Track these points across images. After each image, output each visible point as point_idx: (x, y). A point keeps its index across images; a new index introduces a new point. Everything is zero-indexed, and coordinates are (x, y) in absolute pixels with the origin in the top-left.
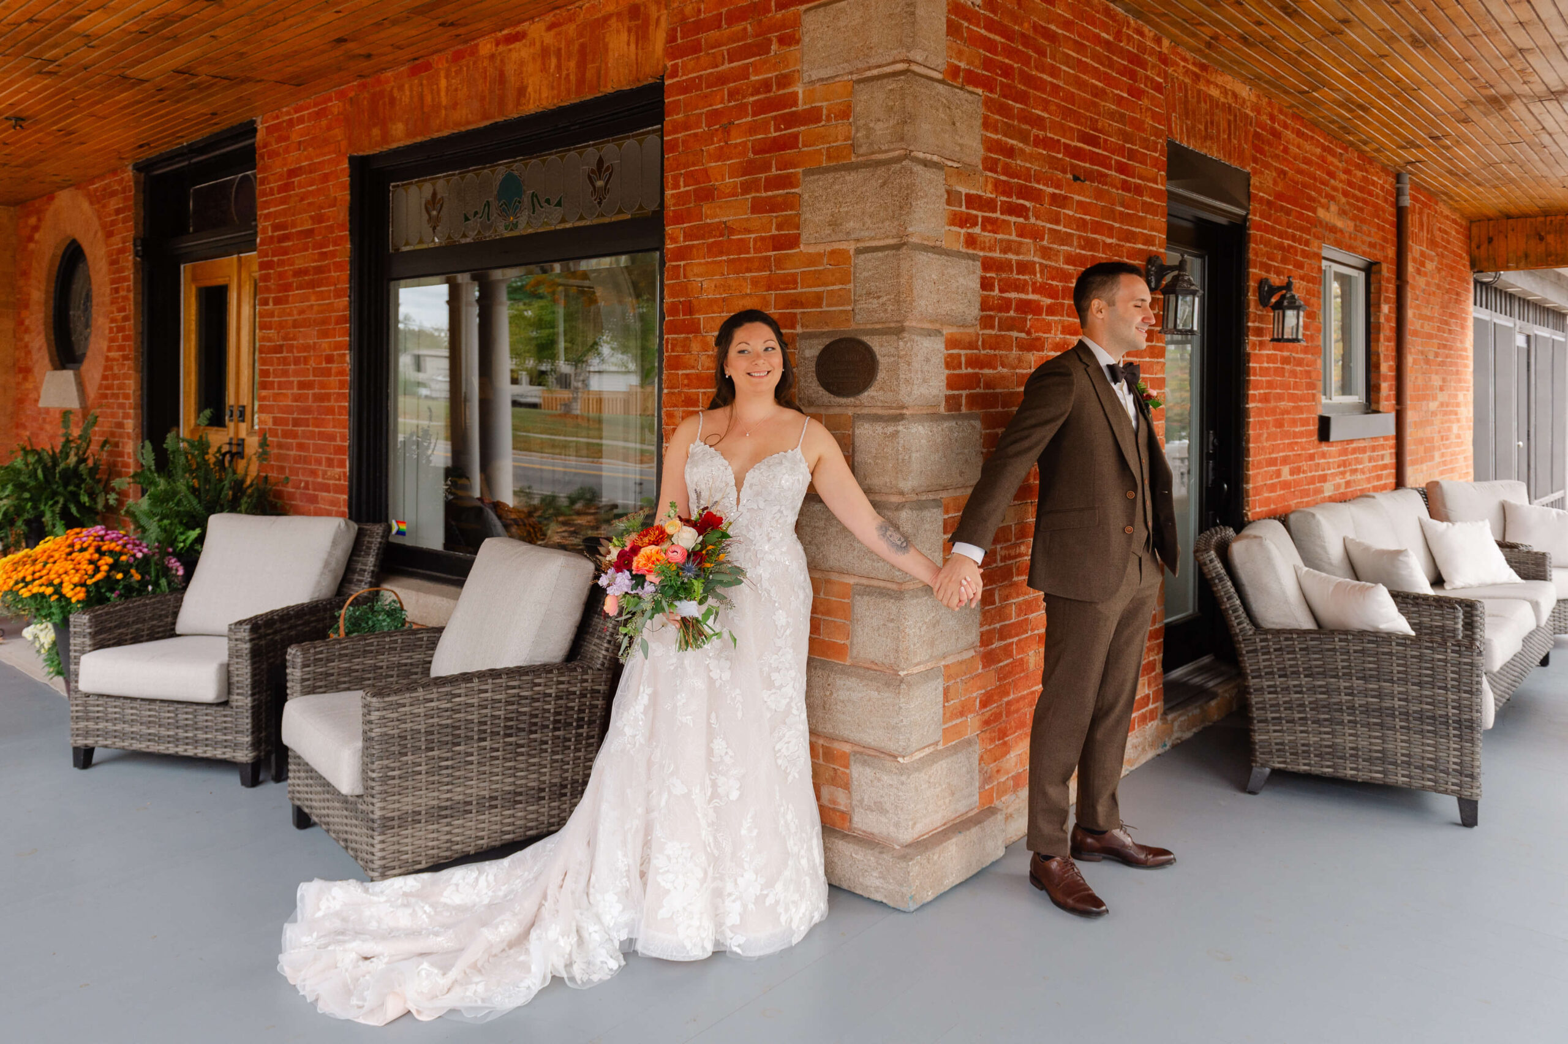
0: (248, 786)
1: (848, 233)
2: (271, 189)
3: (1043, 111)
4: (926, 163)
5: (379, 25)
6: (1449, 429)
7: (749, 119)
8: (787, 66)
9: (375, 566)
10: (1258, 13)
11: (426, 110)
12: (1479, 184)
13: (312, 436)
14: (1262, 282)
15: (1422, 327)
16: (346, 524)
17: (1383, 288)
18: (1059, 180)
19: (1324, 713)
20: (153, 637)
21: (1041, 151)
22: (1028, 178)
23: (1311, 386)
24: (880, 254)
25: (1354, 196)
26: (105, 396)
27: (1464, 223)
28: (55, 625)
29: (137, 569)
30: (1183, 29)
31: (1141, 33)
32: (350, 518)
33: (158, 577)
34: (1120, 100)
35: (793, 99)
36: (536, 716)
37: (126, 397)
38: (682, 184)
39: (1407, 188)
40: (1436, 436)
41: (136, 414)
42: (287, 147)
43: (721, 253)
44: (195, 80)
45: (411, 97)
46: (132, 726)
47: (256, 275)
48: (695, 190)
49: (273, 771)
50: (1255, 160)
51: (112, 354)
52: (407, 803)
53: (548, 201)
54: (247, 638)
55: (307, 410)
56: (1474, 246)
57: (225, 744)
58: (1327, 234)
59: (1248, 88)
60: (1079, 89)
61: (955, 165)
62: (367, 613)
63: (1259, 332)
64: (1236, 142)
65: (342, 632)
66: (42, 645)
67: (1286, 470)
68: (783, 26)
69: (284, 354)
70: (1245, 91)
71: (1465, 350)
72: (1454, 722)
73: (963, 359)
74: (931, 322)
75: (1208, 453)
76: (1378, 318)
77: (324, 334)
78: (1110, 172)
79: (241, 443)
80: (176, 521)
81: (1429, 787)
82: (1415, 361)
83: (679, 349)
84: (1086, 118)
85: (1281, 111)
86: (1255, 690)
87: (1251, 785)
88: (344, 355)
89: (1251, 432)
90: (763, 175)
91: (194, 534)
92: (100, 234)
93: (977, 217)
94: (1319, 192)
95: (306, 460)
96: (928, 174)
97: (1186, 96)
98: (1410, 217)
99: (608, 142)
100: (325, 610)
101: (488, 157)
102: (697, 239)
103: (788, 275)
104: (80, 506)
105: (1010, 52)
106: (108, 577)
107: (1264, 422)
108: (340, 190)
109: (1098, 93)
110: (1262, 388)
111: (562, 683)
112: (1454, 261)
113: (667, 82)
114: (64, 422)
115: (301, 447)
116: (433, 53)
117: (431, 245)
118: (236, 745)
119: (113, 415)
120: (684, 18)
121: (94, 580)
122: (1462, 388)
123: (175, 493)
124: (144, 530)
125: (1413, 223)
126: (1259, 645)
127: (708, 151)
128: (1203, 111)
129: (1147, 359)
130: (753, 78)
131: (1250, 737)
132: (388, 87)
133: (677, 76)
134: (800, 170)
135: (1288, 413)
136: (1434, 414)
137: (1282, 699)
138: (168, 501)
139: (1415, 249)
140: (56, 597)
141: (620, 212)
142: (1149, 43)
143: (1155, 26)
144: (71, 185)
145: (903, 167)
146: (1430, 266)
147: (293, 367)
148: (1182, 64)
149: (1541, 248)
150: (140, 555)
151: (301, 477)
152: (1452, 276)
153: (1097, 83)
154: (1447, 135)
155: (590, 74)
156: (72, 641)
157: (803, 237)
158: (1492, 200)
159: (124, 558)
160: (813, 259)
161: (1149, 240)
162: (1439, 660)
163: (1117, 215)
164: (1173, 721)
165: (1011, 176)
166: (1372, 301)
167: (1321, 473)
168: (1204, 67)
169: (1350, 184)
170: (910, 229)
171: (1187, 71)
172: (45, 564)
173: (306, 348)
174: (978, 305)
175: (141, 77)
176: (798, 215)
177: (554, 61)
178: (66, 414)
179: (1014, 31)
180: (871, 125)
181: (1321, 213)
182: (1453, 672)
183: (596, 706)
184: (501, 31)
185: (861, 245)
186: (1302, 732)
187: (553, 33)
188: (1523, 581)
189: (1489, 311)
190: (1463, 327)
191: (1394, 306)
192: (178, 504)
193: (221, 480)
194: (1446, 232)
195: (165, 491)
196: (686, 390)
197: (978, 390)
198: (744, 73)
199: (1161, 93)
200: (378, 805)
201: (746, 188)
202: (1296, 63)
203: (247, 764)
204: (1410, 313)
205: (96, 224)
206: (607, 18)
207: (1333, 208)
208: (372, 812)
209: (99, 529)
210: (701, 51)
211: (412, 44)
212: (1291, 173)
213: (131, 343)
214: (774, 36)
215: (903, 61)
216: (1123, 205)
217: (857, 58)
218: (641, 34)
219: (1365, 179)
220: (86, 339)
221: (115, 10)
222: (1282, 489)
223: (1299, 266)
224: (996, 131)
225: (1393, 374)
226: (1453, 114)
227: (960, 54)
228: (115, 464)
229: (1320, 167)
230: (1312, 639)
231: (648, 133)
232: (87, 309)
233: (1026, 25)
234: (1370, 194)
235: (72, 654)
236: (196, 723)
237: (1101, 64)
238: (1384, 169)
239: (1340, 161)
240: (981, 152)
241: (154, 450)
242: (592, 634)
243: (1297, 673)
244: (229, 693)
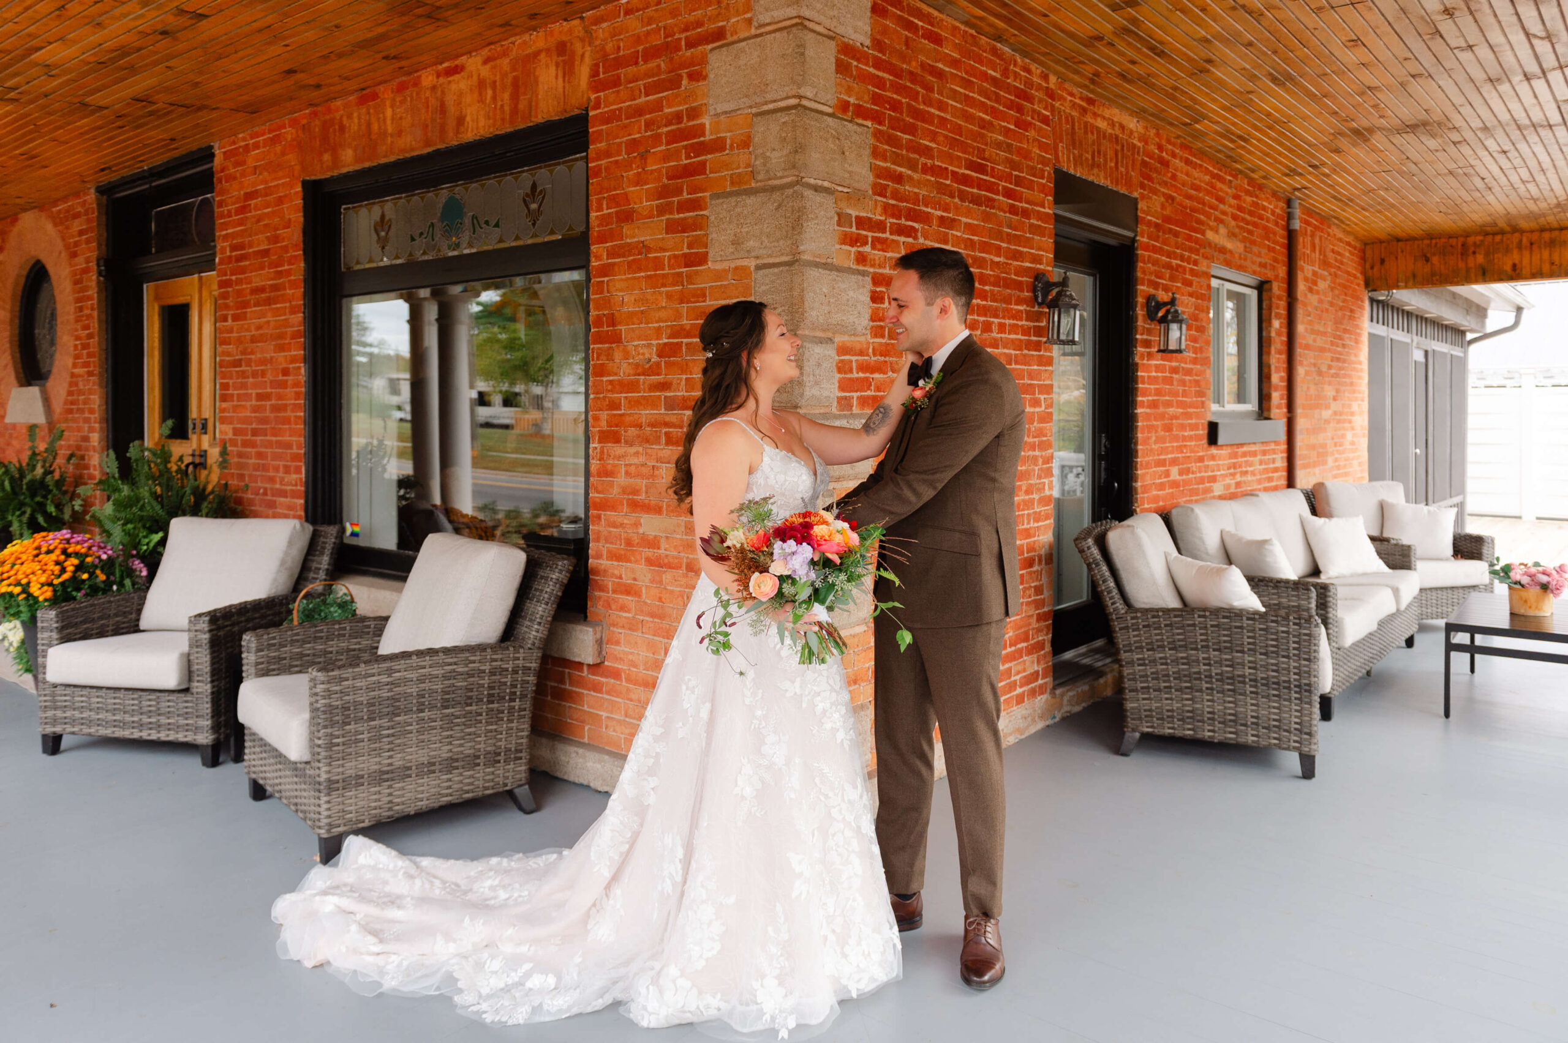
0: (208, 766)
1: (749, 252)
2: (229, 211)
3: (930, 141)
4: (816, 189)
5: (326, 57)
6: (1343, 436)
7: (663, 148)
8: (695, 100)
9: (329, 564)
10: (1130, 53)
11: (373, 137)
12: (1363, 209)
13: (270, 444)
14: (1150, 298)
15: (1315, 340)
16: (302, 525)
17: (1274, 306)
18: (947, 204)
19: (1186, 682)
20: (117, 632)
21: (929, 177)
22: (916, 202)
23: (1201, 394)
24: (776, 270)
25: (1243, 219)
26: (71, 411)
27: (1358, 245)
28: (23, 623)
29: (102, 571)
30: (1067, 67)
31: (1029, 71)
32: (307, 520)
33: (122, 578)
34: (1007, 132)
35: (700, 130)
36: (471, 690)
37: (92, 411)
38: (605, 206)
39: (1297, 212)
40: (1329, 442)
41: (101, 428)
42: (244, 171)
43: (640, 270)
44: (154, 107)
45: (360, 125)
46: (98, 713)
47: (216, 293)
48: (617, 212)
49: (232, 752)
50: (1142, 186)
51: (76, 371)
52: (350, 768)
53: (487, 223)
54: (206, 629)
55: (264, 421)
56: (1368, 266)
57: (187, 728)
58: (1216, 254)
59: (1135, 120)
60: (966, 122)
61: (846, 190)
62: (319, 605)
63: (1147, 344)
64: (1123, 170)
65: (296, 623)
66: (11, 644)
67: (1174, 472)
68: (693, 64)
69: (243, 368)
70: (1132, 123)
71: (1360, 363)
72: (1296, 686)
73: (854, 365)
74: (824, 331)
75: (1100, 455)
76: (1269, 332)
77: (281, 348)
78: (997, 197)
79: (204, 454)
80: (140, 525)
81: (1275, 745)
82: (1307, 373)
83: (603, 357)
84: (974, 147)
85: (1169, 142)
86: (1128, 663)
87: (1123, 749)
88: (299, 368)
89: (1139, 435)
90: (675, 199)
91: (156, 537)
92: (63, 254)
93: (867, 237)
94: (1208, 216)
95: (265, 468)
96: (819, 198)
97: (1073, 128)
98: (1301, 240)
99: (540, 168)
100: (281, 604)
101: (432, 182)
102: (619, 256)
103: (698, 289)
104: (48, 516)
105: (899, 89)
106: (74, 578)
107: (1153, 426)
108: (294, 212)
109: (983, 125)
110: (1150, 395)
111: (496, 660)
112: (1348, 281)
113: (591, 113)
114: (30, 435)
115: (260, 455)
116: (380, 83)
117: (381, 264)
118: (196, 728)
119: (79, 429)
120: (606, 55)
121: (60, 580)
122: (1356, 399)
123: (138, 499)
124: (108, 534)
125: (1303, 246)
126: (1130, 622)
127: (627, 177)
128: (1090, 142)
129: (1035, 367)
130: (667, 110)
131: (1122, 704)
132: (337, 115)
133: (599, 108)
134: (707, 194)
135: (1176, 418)
136: (1327, 422)
137: (1150, 670)
138: (131, 507)
139: (1306, 270)
140: (24, 596)
141: (552, 232)
142: (1036, 80)
143: (1041, 63)
144: (35, 207)
145: (795, 192)
146: (1322, 285)
147: (251, 380)
148: (1069, 98)
149: (1427, 269)
150: (104, 557)
151: (259, 484)
152: (1346, 295)
153: (984, 116)
154: (1324, 164)
155: (522, 106)
156: (39, 635)
157: (711, 255)
158: (1380, 225)
159: (89, 559)
160: (719, 275)
161: (1036, 259)
162: (1283, 632)
163: (1005, 236)
164: (1062, 695)
165: (901, 200)
166: (1264, 317)
167: (1210, 474)
168: (1091, 101)
169: (1240, 208)
170: (802, 248)
171: (1074, 105)
172: (14, 565)
173: (263, 362)
174: (868, 316)
175: (101, 104)
176: (706, 235)
177: (490, 92)
178: (32, 428)
179: (902, 70)
180: (768, 154)
181: (1210, 235)
182: (1294, 642)
183: (528, 682)
184: (441, 63)
185: (760, 262)
186: (1167, 699)
187: (488, 67)
188: (1391, 571)
189: (1385, 327)
190: (1357, 342)
191: (1285, 322)
192: (142, 508)
193: (183, 487)
194: (1339, 254)
195: (129, 497)
196: (609, 395)
197: (869, 393)
198: (658, 106)
199: (1048, 125)
200: (324, 769)
201: (661, 210)
202: (1174, 98)
203: (207, 746)
204: (1300, 328)
205: (59, 244)
206: (537, 54)
207: (1222, 230)
208: (319, 776)
209: (65, 533)
210: (620, 85)
211: (357, 76)
212: (1179, 198)
213: (96, 359)
214: (684, 72)
215: (794, 97)
216: (1010, 227)
217: (755, 93)
218: (568, 69)
219: (1255, 204)
220: (52, 356)
221: (74, 42)
222: (1171, 487)
223: (1188, 283)
224: (885, 160)
225: (1285, 384)
226: (1324, 144)
227: (849, 91)
228: (81, 476)
229: (1208, 193)
230: (1176, 616)
231: (577, 160)
232: (52, 328)
233: (914, 63)
234: (1261, 217)
235: (40, 648)
236: (159, 709)
237: (989, 99)
238: (1274, 194)
239: (1230, 187)
240: (871, 178)
241: (117, 458)
242: (525, 618)
243: (1163, 647)
244: (190, 680)
